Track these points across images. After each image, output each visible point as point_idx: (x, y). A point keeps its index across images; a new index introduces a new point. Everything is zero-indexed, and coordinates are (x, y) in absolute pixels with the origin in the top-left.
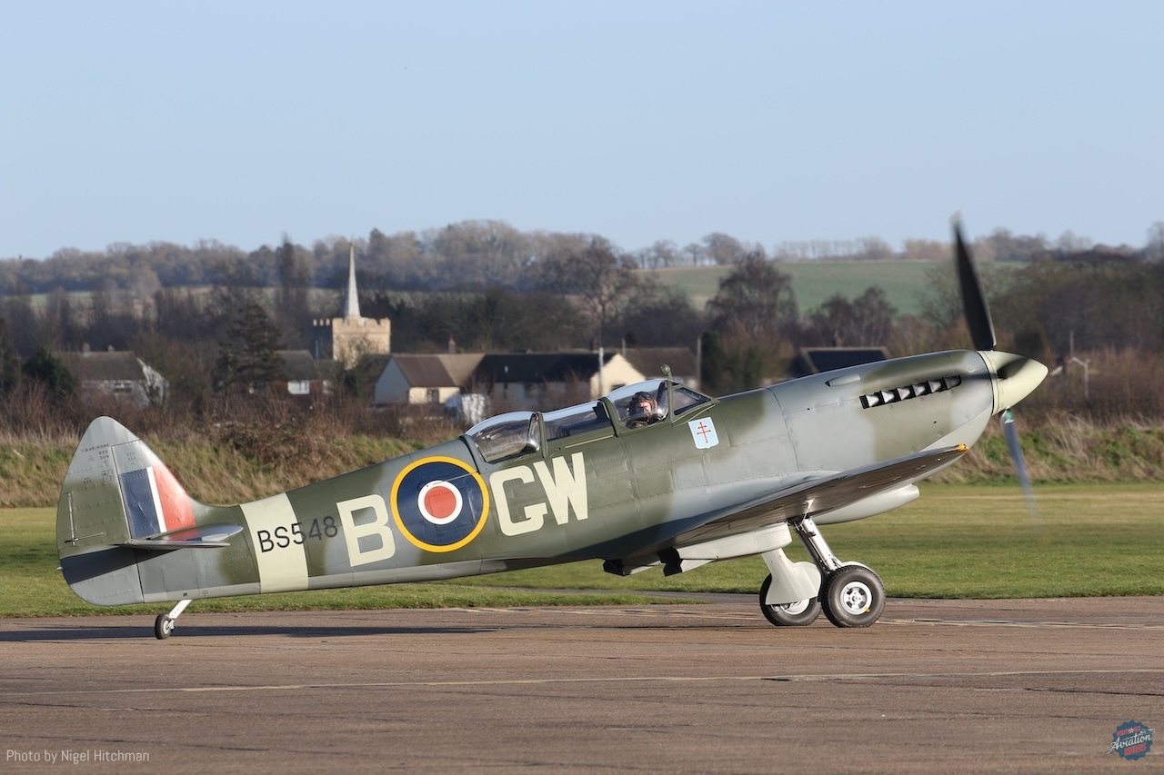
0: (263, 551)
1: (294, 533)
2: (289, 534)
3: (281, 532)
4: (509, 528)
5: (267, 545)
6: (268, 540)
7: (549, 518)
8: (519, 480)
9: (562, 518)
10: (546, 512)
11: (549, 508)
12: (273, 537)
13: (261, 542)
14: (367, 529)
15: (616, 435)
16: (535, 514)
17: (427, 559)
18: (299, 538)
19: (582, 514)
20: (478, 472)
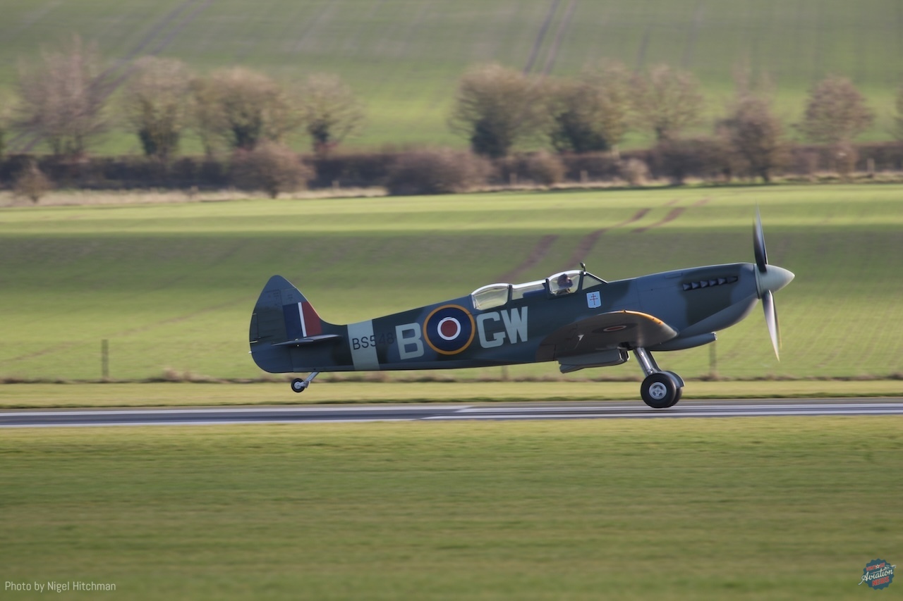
0: (355, 349)
1: (371, 341)
2: (369, 341)
3: (364, 340)
4: (485, 344)
5: (357, 346)
6: (357, 343)
7: (507, 340)
8: (492, 319)
9: (513, 340)
10: (505, 337)
11: (507, 334)
12: (360, 342)
13: (354, 344)
14: (409, 341)
16: (499, 337)
18: (373, 343)
19: (524, 338)
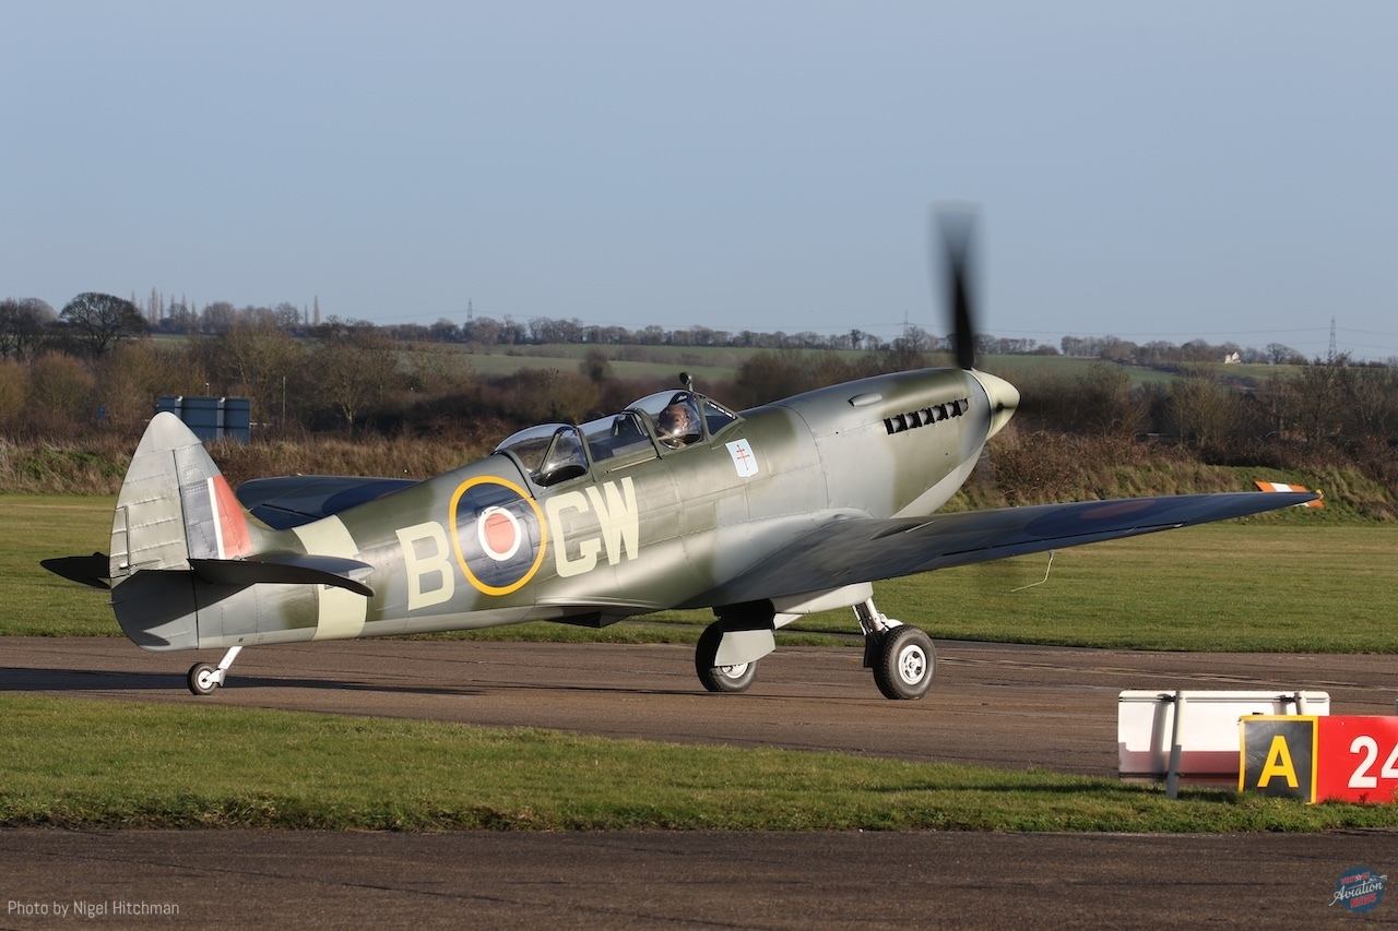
4: (565, 567)
7: (602, 556)
8: (574, 509)
9: (614, 557)
10: (600, 550)
11: (603, 545)
14: (428, 564)
15: (659, 456)
16: (590, 551)
17: (484, 602)
19: (633, 552)
20: (532, 496)
